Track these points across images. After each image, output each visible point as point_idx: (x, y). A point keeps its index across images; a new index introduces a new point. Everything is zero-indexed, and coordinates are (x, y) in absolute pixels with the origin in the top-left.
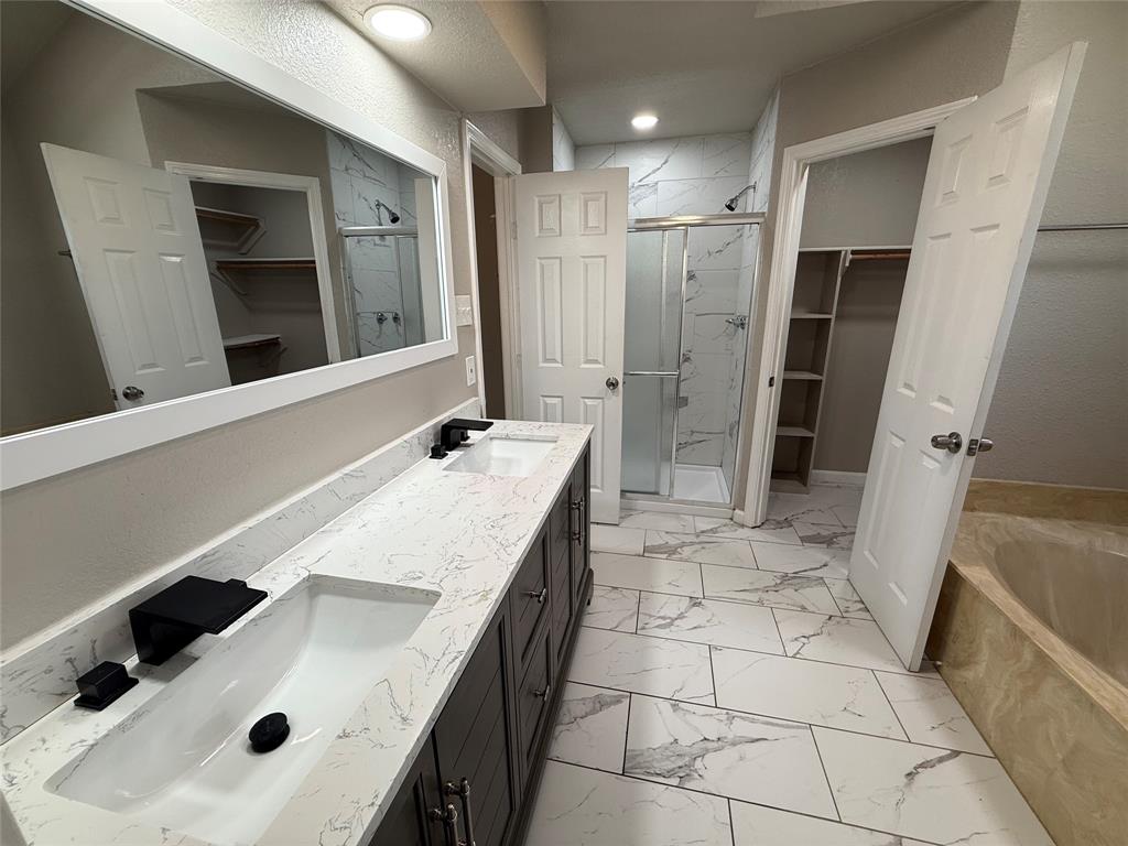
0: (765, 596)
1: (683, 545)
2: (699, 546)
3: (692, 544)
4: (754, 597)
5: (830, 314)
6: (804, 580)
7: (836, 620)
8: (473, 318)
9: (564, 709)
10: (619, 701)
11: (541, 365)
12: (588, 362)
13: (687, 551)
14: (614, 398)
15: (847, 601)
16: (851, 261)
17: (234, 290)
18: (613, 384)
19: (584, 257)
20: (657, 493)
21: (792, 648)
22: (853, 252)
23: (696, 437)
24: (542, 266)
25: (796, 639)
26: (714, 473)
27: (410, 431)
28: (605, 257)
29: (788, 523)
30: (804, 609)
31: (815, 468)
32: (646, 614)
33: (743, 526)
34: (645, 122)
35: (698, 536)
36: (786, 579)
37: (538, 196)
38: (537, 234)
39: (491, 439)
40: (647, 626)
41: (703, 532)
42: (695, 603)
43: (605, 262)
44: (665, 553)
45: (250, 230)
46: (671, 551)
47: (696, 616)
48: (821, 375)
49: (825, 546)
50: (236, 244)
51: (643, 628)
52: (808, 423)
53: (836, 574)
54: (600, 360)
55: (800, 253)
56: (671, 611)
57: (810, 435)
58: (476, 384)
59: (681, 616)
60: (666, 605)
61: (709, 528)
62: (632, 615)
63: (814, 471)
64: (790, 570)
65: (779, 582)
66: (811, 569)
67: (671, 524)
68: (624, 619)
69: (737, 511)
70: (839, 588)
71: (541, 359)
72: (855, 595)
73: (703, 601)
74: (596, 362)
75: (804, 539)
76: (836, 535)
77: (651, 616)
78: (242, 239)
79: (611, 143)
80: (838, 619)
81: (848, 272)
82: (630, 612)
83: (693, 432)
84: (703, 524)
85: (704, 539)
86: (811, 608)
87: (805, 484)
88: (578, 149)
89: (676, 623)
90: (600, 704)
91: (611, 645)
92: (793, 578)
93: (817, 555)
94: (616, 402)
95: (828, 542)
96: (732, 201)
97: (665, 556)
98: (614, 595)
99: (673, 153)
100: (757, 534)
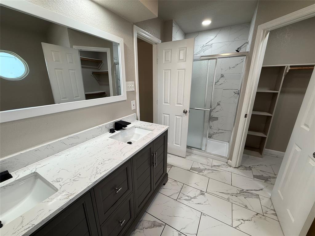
0: (231, 197)
1: (206, 169)
2: (211, 171)
3: (209, 170)
4: (226, 197)
5: (278, 91)
6: (249, 194)
7: (260, 216)
8: (135, 89)
9: (141, 223)
10: (160, 226)
11: (164, 104)
12: (178, 104)
13: (206, 172)
14: (186, 117)
15: (268, 208)
16: (290, 70)
17: (96, 79)
18: (185, 112)
19: (178, 69)
20: (201, 149)
21: (236, 224)
22: (291, 67)
23: (220, 131)
24: (165, 73)
25: (239, 220)
26: (226, 144)
27: (102, 124)
28: (185, 69)
29: (250, 168)
30: (246, 207)
31: (266, 148)
32: (182, 193)
33: (231, 166)
34: (207, 23)
35: (212, 167)
36: (242, 191)
37: (165, 50)
38: (164, 62)
39: (135, 127)
40: (181, 198)
41: (214, 166)
42: (202, 193)
43: (185, 71)
44: (198, 171)
45: (100, 64)
46: (200, 171)
47: (201, 199)
48: (272, 114)
49: (264, 181)
50: (97, 67)
51: (179, 199)
52: (265, 132)
53: (265, 195)
54: (182, 103)
55: (262, 67)
56: (192, 195)
57: (265, 136)
58: (136, 109)
59: (195, 198)
60: (191, 192)
61: (217, 165)
62: (177, 193)
63: (265, 149)
64: (245, 188)
65: (239, 192)
66: (255, 190)
67: (204, 161)
68: (174, 194)
69: (229, 160)
70: (265, 201)
71: (163, 102)
72: (272, 206)
73: (206, 194)
74: (180, 104)
75: (255, 177)
76: (270, 177)
77: (184, 195)
78: (99, 66)
79: (197, 32)
80: (261, 216)
81: (287, 75)
82: (178, 191)
83: (219, 129)
84: (215, 163)
85: (214, 169)
86: (249, 207)
87: (261, 154)
88: (186, 35)
89: (192, 200)
90: (154, 225)
91: (166, 202)
92: (246, 192)
93: (259, 184)
94: (186, 118)
95: (266, 179)
96: (238, 48)
97: (197, 172)
98: (174, 183)
99: (219, 33)
100: (236, 171)
